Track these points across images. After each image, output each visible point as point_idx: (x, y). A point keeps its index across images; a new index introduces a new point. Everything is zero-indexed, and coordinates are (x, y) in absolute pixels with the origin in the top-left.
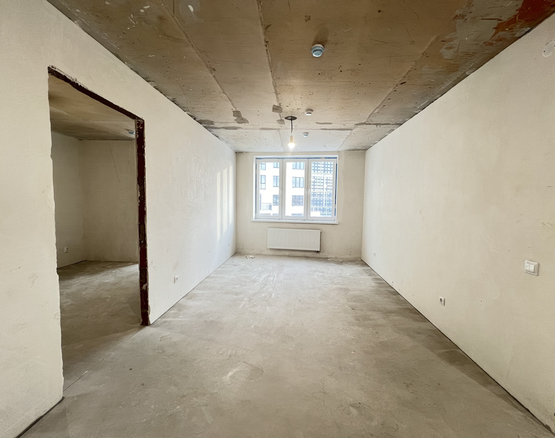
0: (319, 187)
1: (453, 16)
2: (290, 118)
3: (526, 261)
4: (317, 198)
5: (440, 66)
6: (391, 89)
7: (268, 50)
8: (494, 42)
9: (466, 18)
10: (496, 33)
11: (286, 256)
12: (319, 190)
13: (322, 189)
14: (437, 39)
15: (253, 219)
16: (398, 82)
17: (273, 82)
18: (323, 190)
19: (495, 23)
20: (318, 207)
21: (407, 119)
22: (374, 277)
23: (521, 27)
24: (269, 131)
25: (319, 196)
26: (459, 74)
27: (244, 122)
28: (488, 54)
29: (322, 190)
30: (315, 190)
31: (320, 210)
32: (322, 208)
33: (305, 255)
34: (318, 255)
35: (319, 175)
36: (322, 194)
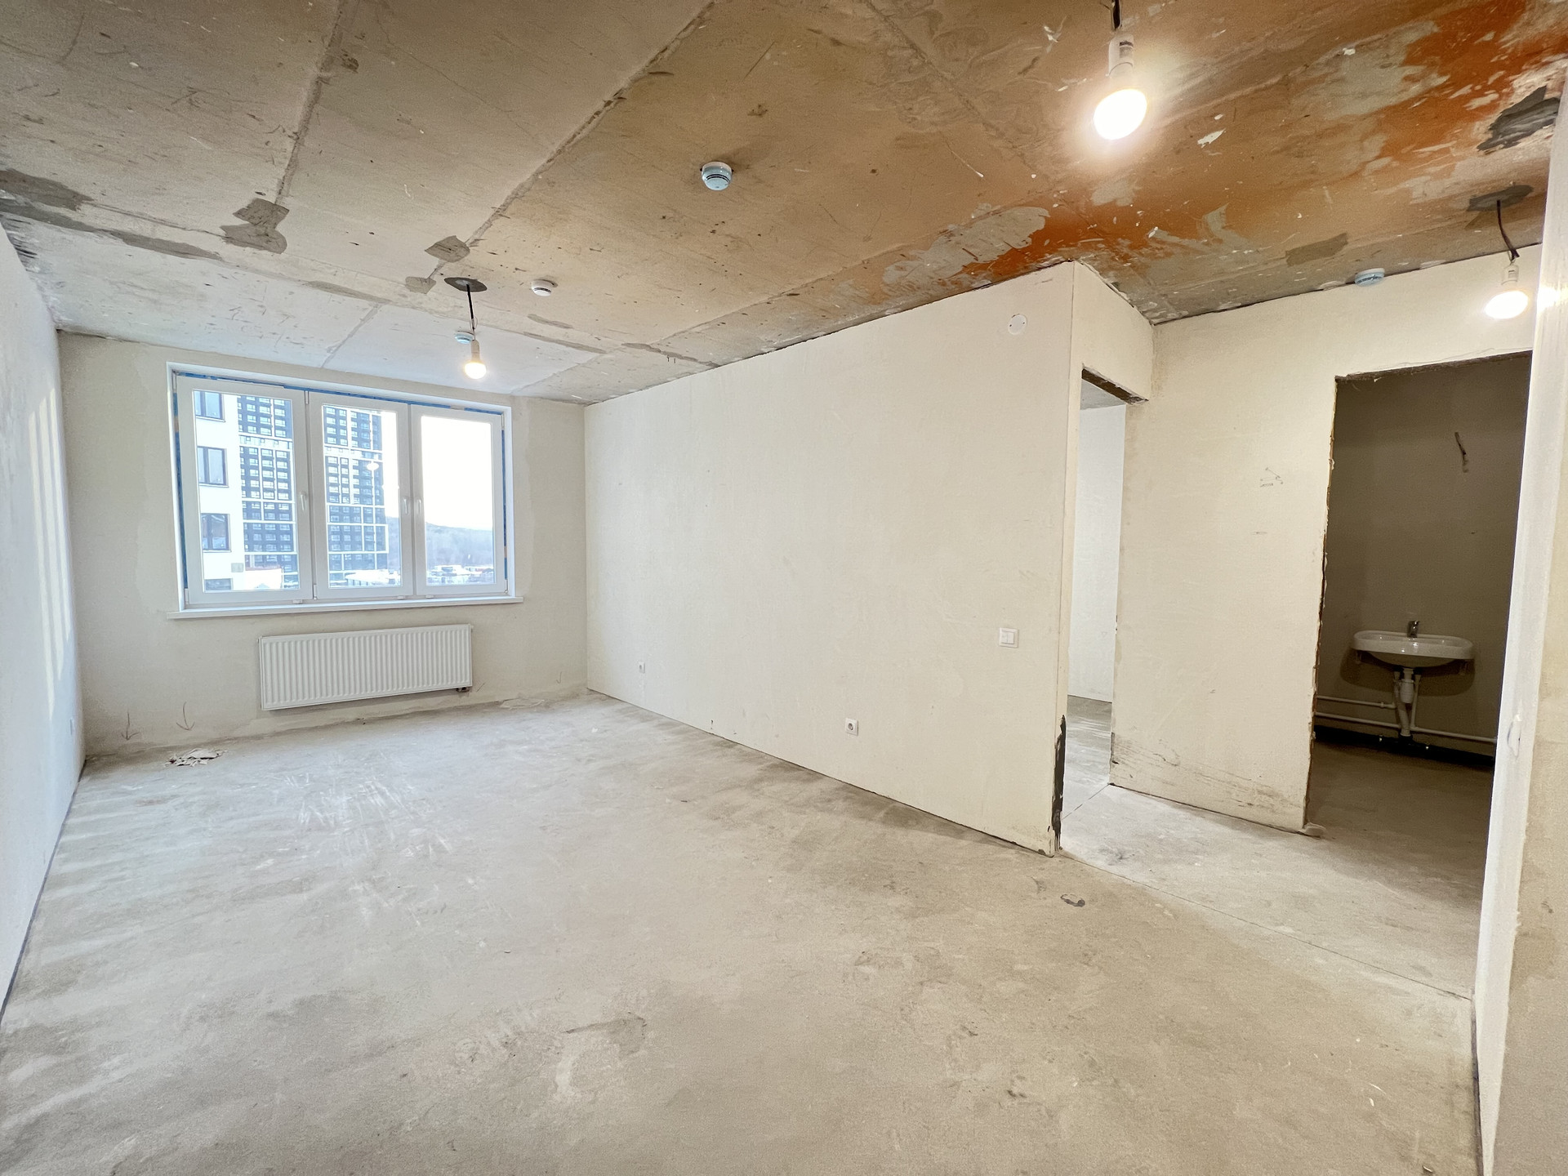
0: (268, 485)
1: (941, 229)
2: (465, 283)
3: (1001, 629)
4: (263, 521)
5: (867, 290)
6: (765, 298)
7: (601, 115)
8: (949, 283)
9: (951, 238)
10: (961, 273)
11: (345, 724)
12: (268, 495)
13: (284, 491)
14: (900, 249)
15: (181, 611)
16: (789, 289)
17: (522, 186)
18: (287, 495)
19: (972, 259)
20: (272, 553)
21: (736, 359)
22: (656, 722)
23: (985, 278)
24: (337, 297)
25: (271, 515)
26: (875, 310)
27: (264, 244)
28: (931, 295)
29: (283, 496)
30: (253, 494)
31: (281, 562)
32: (287, 559)
33: (419, 707)
34: (464, 700)
35: (269, 444)
36: (285, 508)
